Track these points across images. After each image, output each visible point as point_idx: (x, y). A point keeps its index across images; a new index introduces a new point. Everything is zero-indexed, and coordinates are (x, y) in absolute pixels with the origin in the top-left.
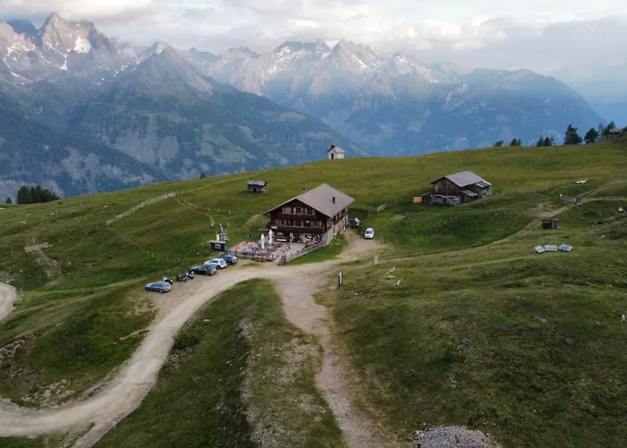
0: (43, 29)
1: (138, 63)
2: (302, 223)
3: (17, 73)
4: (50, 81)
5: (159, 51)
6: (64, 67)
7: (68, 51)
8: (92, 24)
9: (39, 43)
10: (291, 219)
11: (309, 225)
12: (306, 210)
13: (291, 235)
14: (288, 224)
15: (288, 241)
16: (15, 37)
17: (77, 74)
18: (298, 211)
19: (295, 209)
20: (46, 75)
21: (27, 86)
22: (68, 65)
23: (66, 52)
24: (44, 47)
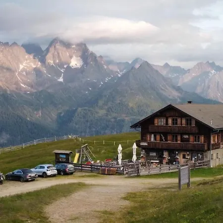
0: (48, 50)
1: (119, 76)
2: (179, 138)
3: (24, 84)
4: (49, 91)
5: (137, 66)
6: (61, 80)
7: (65, 66)
8: (85, 45)
9: (43, 61)
10: (165, 133)
11: (188, 140)
12: (184, 121)
13: (166, 155)
14: (161, 140)
15: (161, 163)
16: (26, 57)
17: (70, 84)
18: (175, 122)
19: (170, 121)
20: (47, 85)
21: (31, 94)
22: (63, 78)
23: (64, 68)
24: (47, 63)
